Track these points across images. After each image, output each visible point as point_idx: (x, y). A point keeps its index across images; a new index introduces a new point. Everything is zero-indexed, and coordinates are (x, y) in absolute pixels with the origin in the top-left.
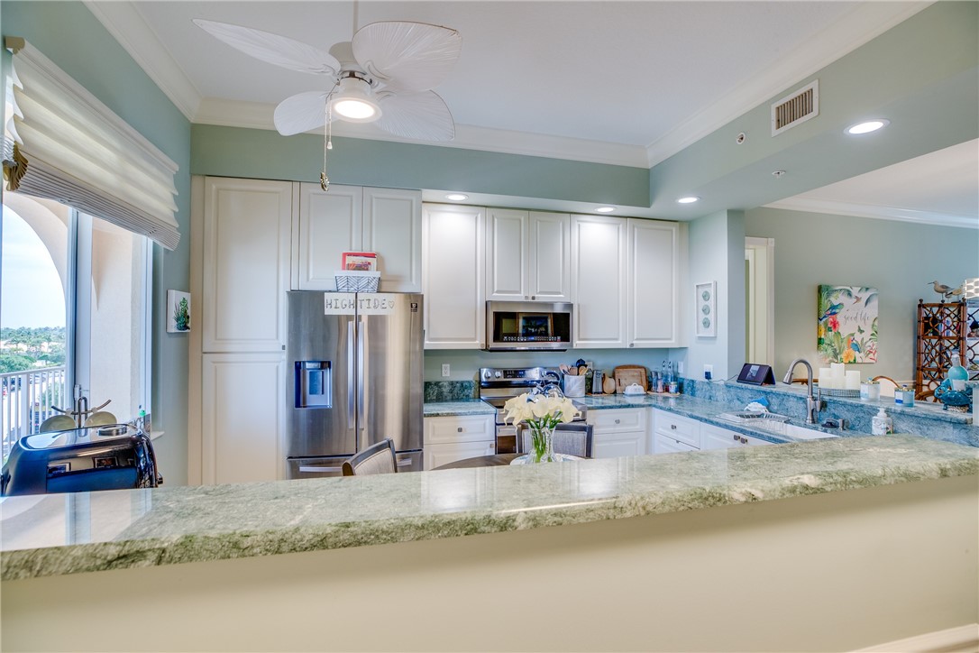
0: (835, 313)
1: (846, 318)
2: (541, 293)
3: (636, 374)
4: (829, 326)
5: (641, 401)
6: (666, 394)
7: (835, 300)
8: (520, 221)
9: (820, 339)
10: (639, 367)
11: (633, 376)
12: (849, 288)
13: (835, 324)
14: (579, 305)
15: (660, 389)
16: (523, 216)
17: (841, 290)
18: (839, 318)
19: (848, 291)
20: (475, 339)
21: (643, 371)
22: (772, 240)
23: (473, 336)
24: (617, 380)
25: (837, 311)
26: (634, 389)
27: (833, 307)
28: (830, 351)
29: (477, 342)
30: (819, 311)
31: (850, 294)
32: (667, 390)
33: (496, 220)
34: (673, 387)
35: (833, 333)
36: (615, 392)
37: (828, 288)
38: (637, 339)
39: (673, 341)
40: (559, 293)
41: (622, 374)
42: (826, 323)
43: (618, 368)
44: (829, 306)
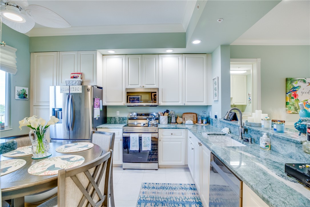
0: (295, 91)
1: (302, 93)
2: (147, 85)
3: (192, 116)
4: (292, 96)
5: (191, 127)
6: (202, 125)
7: (295, 85)
8: (139, 59)
9: (287, 102)
10: (193, 113)
11: (190, 117)
12: (304, 79)
13: (295, 96)
14: (162, 89)
15: (200, 122)
16: (139, 57)
17: (299, 80)
18: (298, 93)
19: (304, 80)
20: (122, 102)
21: (195, 115)
22: (259, 60)
23: (121, 101)
24: (183, 118)
25: (297, 89)
26: (189, 121)
27: (294, 88)
28: (292, 108)
29: (123, 103)
30: (286, 89)
31: (304, 81)
32: (202, 122)
33: (129, 59)
34: (205, 121)
35: (294, 99)
36: (182, 123)
37: (291, 79)
38: (187, 102)
39: (204, 103)
40: (154, 85)
41: (186, 116)
42: (290, 96)
43: (184, 113)
44: (292, 87)
